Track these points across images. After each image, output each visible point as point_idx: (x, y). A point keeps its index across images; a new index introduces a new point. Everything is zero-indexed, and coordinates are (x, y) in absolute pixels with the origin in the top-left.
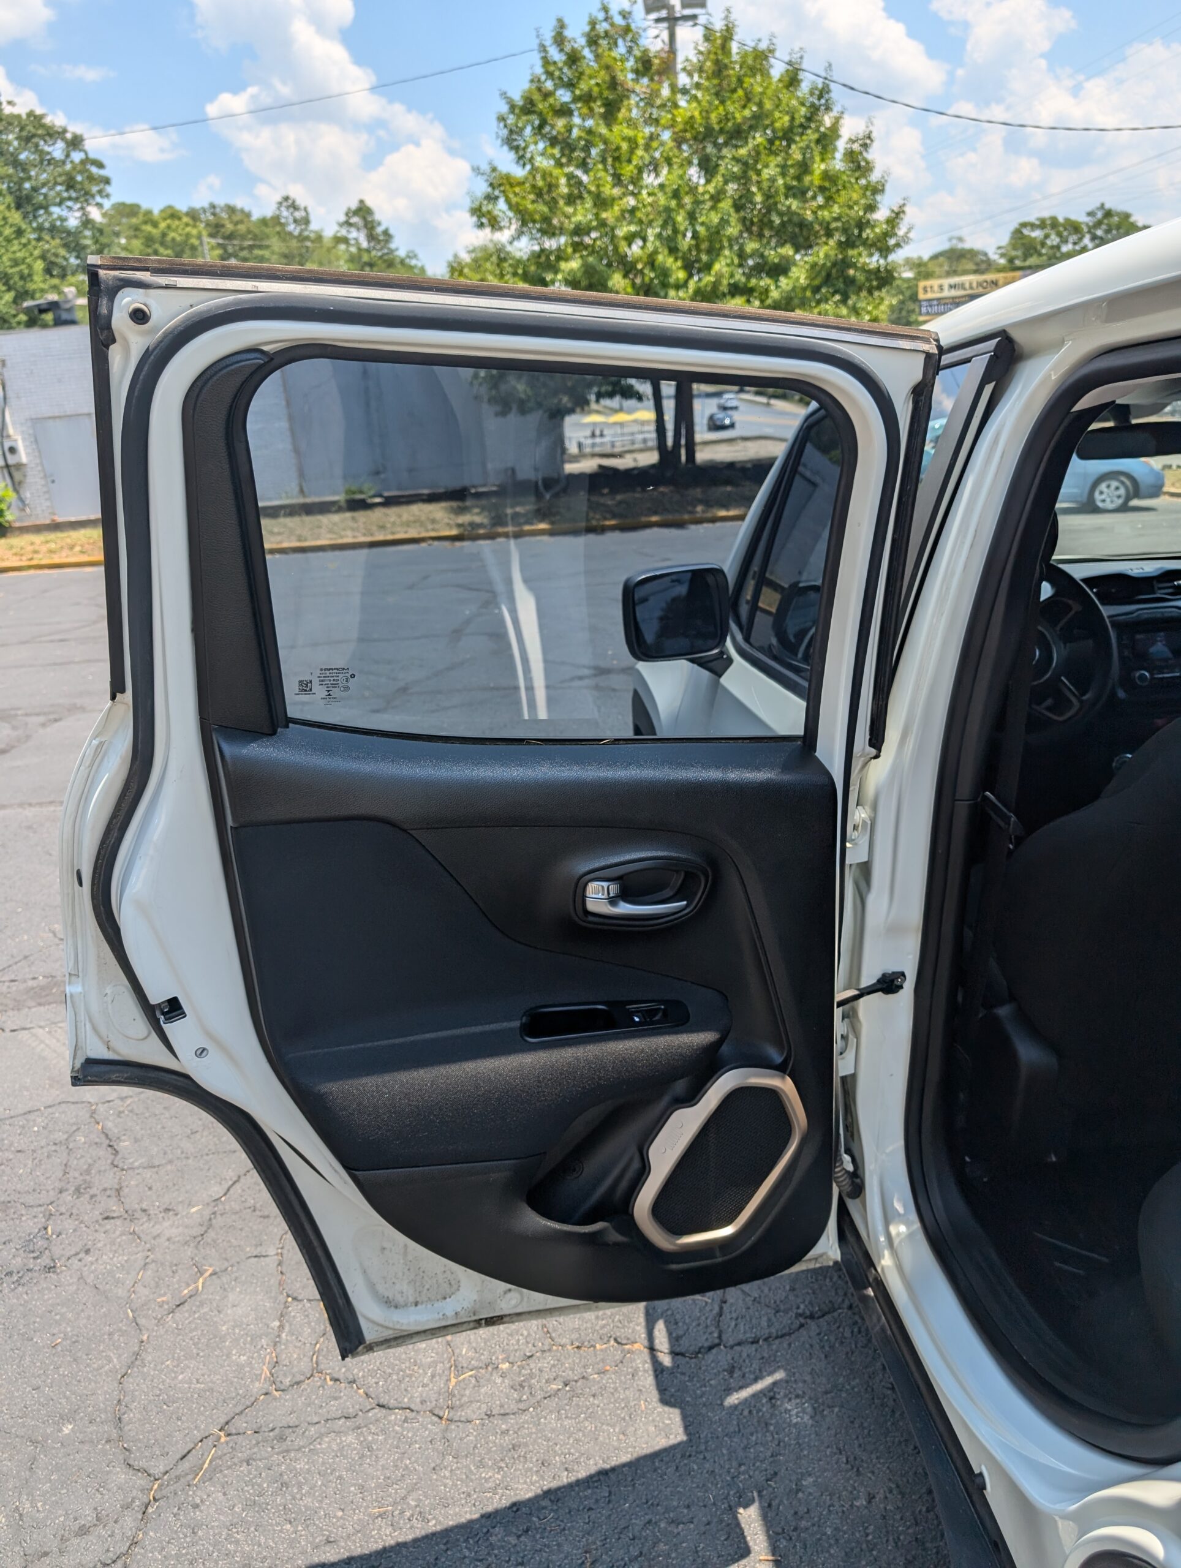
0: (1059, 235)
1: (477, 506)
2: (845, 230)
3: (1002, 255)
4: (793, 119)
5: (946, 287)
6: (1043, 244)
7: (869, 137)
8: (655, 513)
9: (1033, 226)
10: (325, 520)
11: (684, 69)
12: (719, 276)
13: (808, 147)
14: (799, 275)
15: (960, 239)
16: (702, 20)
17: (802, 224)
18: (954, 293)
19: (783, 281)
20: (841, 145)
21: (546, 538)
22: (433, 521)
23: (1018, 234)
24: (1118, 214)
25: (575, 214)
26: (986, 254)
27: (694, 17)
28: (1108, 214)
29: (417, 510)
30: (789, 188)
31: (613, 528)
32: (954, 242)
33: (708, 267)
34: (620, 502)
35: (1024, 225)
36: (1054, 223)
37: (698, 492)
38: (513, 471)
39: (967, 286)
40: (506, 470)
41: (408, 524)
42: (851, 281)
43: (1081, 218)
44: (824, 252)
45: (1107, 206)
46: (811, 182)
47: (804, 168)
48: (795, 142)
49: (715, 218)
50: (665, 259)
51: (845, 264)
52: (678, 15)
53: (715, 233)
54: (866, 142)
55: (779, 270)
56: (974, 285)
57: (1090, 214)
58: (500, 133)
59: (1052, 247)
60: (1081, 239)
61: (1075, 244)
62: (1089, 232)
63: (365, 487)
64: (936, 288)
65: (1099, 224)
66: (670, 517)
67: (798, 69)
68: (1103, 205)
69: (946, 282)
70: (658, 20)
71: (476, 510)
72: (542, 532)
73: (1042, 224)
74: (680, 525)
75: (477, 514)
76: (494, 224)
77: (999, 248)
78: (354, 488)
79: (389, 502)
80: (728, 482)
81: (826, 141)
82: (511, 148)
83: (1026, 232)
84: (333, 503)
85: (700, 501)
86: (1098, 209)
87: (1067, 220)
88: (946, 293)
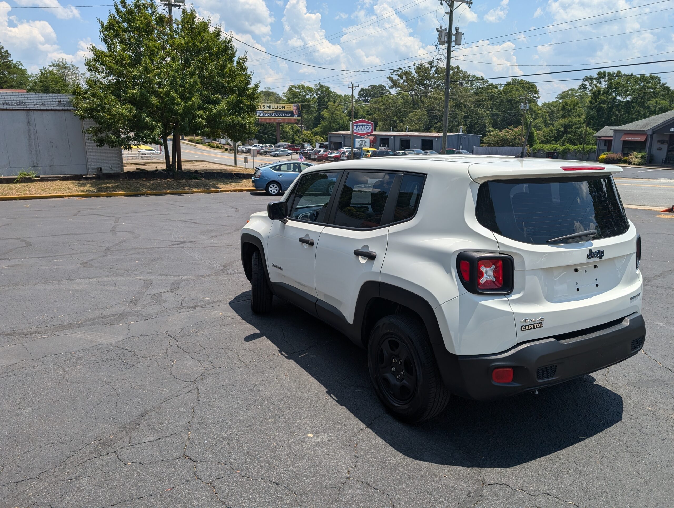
0: (305, 92)
1: (88, 183)
2: (239, 91)
3: (285, 96)
4: (219, 49)
5: (266, 107)
6: (300, 95)
7: (246, 58)
8: (169, 189)
9: (296, 88)
10: (13, 186)
11: (175, 23)
12: (194, 103)
13: (225, 61)
14: (223, 105)
15: (269, 89)
16: (182, 7)
17: (223, 86)
18: (268, 109)
19: (218, 107)
20: (235, 59)
21: (123, 197)
22: (69, 188)
23: (290, 89)
24: (325, 87)
25: (133, 71)
26: (278, 95)
27: (180, 6)
28: (322, 86)
29: (58, 184)
30: (218, 73)
31: (151, 194)
32: (267, 89)
33: (190, 99)
34: (153, 184)
35: (293, 86)
36: (303, 87)
37: (183, 182)
38: (101, 169)
39: (274, 107)
40: (98, 168)
41: (57, 189)
42: (242, 109)
43: (313, 87)
44: (233, 97)
45: (322, 84)
46: (226, 72)
47: (224, 67)
48: (220, 58)
49: (192, 81)
50: (173, 94)
51: (239, 102)
52: (173, 4)
53: (192, 86)
54: (244, 60)
55: (216, 102)
56: (276, 107)
57: (315, 85)
58: (101, 37)
59: (303, 96)
60: (313, 94)
61: (311, 96)
62: (316, 92)
63: (31, 173)
64: (262, 107)
65: (319, 90)
66: (175, 191)
67: (220, 31)
68: (320, 83)
69: (266, 105)
70: (165, 5)
71: (90, 185)
72: (121, 195)
73: (299, 87)
74: (179, 194)
75: (90, 187)
76: (96, 70)
77: (283, 93)
78: (25, 173)
79: (42, 180)
80: (195, 178)
81: (231, 59)
82: (106, 43)
83: (293, 89)
84: (14, 179)
85: (187, 186)
86: (318, 84)
87: (308, 87)
88: (266, 109)
